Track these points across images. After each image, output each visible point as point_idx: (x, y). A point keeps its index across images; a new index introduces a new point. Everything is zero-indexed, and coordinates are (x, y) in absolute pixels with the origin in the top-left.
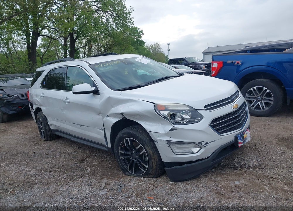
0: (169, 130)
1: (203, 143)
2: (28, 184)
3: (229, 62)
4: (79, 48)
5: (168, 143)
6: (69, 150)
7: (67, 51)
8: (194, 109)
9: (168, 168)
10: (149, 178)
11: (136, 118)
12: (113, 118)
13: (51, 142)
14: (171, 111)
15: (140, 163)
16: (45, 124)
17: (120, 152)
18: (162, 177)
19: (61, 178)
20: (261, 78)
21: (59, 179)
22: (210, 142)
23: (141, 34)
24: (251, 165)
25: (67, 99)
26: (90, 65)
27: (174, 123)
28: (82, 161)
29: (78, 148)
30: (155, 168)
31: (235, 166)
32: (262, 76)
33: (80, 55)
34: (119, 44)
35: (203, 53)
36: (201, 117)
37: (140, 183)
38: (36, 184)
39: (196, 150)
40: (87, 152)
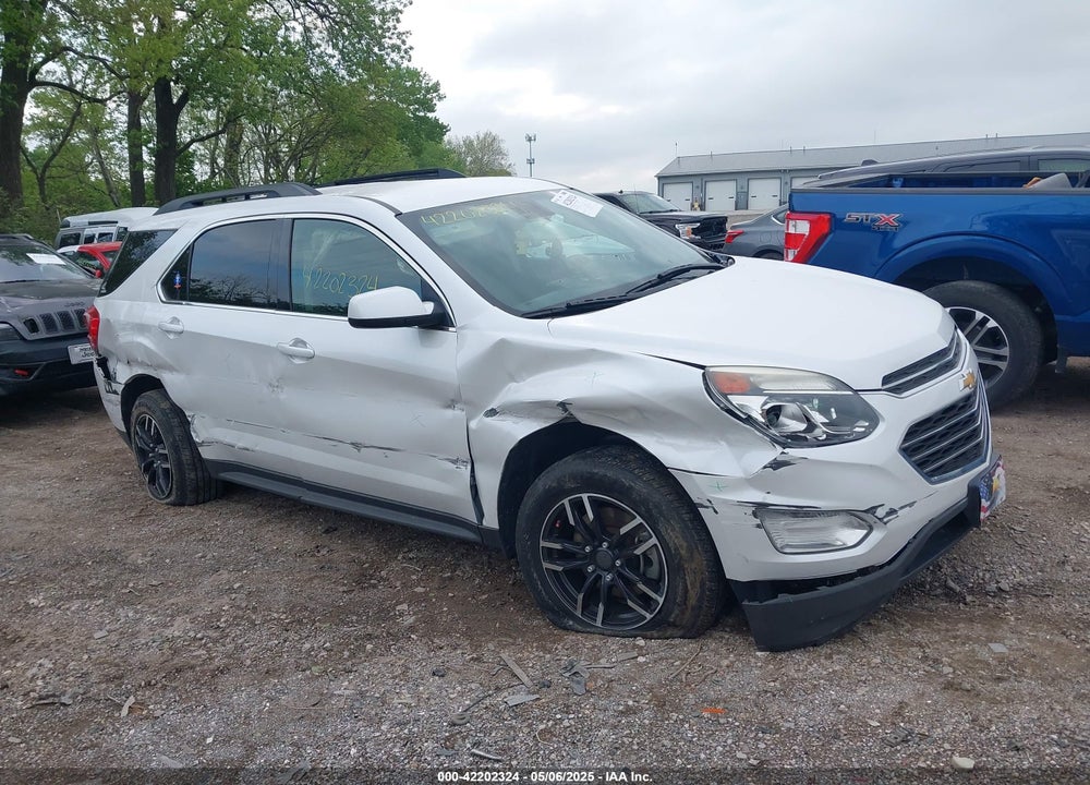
0: (765, 467)
1: (880, 512)
2: (189, 674)
3: (853, 216)
4: (192, 141)
5: (758, 514)
6: (291, 539)
7: (144, 148)
8: (851, 389)
9: (756, 603)
10: (668, 641)
11: (623, 423)
12: (514, 419)
13: (199, 511)
14: (771, 397)
15: (629, 583)
16: (175, 440)
17: (543, 544)
18: (717, 634)
19: (312, 649)
20: (962, 279)
21: (308, 652)
22: (902, 508)
23: (434, 95)
24: (1004, 585)
25: (299, 342)
26: (398, 215)
27: (782, 440)
28: (363, 580)
29: (327, 532)
30: (692, 601)
31: (951, 589)
32: (965, 270)
33: (196, 167)
34: (353, 131)
35: (660, 178)
36: (873, 419)
37: (641, 659)
38: (222, 672)
39: (852, 535)
40: (370, 546)
